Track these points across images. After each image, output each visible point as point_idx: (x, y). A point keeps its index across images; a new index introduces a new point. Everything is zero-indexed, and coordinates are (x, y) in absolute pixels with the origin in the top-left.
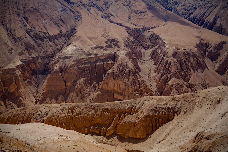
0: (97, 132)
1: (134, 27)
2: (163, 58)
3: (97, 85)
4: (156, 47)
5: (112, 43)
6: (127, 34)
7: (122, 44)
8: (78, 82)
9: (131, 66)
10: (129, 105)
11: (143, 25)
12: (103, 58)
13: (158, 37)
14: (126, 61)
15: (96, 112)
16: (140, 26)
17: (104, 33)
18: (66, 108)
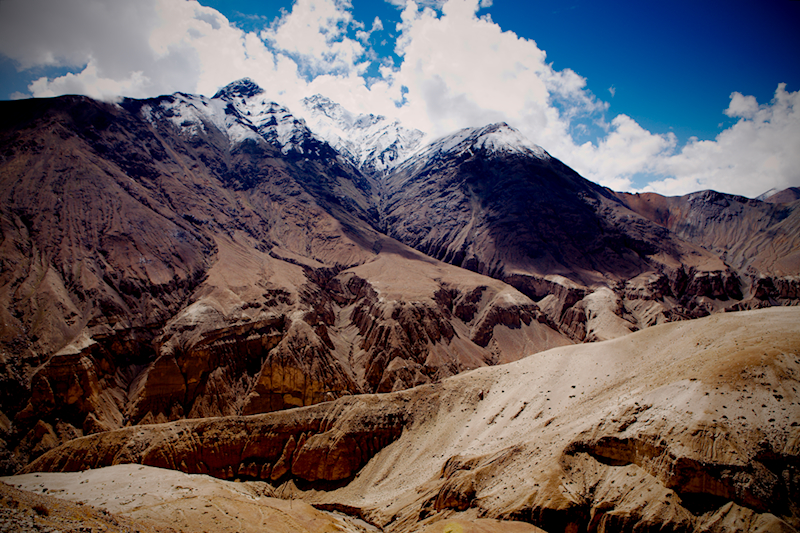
0: (252, 474)
1: (318, 265)
2: (374, 321)
3: (249, 379)
4: (362, 301)
5: (278, 296)
6: (306, 279)
7: (296, 298)
8: (212, 375)
9: (315, 339)
10: (315, 415)
11: (335, 261)
12: (260, 326)
13: (363, 282)
14: (306, 330)
15: (249, 433)
16: (329, 263)
17: (260, 278)
18: (188, 429)
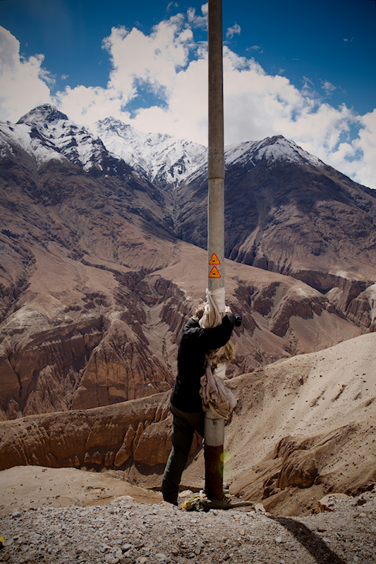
0: (97, 462)
1: (126, 270)
2: (183, 317)
3: (76, 375)
4: (169, 300)
5: (95, 299)
6: (118, 282)
7: (112, 300)
8: (42, 373)
9: (133, 336)
10: (149, 406)
11: (141, 265)
12: (81, 327)
13: (169, 284)
14: (124, 328)
15: (91, 424)
16: (135, 268)
17: (76, 283)
18: (36, 424)
